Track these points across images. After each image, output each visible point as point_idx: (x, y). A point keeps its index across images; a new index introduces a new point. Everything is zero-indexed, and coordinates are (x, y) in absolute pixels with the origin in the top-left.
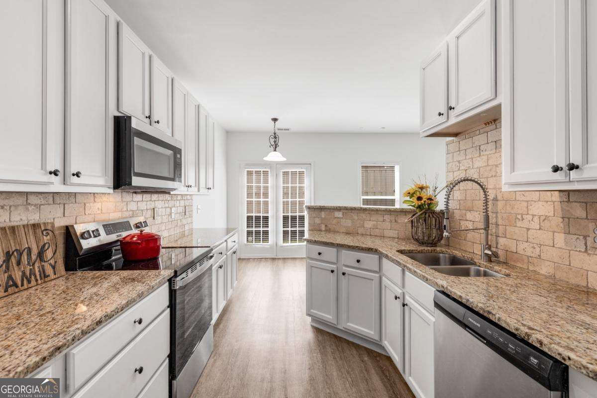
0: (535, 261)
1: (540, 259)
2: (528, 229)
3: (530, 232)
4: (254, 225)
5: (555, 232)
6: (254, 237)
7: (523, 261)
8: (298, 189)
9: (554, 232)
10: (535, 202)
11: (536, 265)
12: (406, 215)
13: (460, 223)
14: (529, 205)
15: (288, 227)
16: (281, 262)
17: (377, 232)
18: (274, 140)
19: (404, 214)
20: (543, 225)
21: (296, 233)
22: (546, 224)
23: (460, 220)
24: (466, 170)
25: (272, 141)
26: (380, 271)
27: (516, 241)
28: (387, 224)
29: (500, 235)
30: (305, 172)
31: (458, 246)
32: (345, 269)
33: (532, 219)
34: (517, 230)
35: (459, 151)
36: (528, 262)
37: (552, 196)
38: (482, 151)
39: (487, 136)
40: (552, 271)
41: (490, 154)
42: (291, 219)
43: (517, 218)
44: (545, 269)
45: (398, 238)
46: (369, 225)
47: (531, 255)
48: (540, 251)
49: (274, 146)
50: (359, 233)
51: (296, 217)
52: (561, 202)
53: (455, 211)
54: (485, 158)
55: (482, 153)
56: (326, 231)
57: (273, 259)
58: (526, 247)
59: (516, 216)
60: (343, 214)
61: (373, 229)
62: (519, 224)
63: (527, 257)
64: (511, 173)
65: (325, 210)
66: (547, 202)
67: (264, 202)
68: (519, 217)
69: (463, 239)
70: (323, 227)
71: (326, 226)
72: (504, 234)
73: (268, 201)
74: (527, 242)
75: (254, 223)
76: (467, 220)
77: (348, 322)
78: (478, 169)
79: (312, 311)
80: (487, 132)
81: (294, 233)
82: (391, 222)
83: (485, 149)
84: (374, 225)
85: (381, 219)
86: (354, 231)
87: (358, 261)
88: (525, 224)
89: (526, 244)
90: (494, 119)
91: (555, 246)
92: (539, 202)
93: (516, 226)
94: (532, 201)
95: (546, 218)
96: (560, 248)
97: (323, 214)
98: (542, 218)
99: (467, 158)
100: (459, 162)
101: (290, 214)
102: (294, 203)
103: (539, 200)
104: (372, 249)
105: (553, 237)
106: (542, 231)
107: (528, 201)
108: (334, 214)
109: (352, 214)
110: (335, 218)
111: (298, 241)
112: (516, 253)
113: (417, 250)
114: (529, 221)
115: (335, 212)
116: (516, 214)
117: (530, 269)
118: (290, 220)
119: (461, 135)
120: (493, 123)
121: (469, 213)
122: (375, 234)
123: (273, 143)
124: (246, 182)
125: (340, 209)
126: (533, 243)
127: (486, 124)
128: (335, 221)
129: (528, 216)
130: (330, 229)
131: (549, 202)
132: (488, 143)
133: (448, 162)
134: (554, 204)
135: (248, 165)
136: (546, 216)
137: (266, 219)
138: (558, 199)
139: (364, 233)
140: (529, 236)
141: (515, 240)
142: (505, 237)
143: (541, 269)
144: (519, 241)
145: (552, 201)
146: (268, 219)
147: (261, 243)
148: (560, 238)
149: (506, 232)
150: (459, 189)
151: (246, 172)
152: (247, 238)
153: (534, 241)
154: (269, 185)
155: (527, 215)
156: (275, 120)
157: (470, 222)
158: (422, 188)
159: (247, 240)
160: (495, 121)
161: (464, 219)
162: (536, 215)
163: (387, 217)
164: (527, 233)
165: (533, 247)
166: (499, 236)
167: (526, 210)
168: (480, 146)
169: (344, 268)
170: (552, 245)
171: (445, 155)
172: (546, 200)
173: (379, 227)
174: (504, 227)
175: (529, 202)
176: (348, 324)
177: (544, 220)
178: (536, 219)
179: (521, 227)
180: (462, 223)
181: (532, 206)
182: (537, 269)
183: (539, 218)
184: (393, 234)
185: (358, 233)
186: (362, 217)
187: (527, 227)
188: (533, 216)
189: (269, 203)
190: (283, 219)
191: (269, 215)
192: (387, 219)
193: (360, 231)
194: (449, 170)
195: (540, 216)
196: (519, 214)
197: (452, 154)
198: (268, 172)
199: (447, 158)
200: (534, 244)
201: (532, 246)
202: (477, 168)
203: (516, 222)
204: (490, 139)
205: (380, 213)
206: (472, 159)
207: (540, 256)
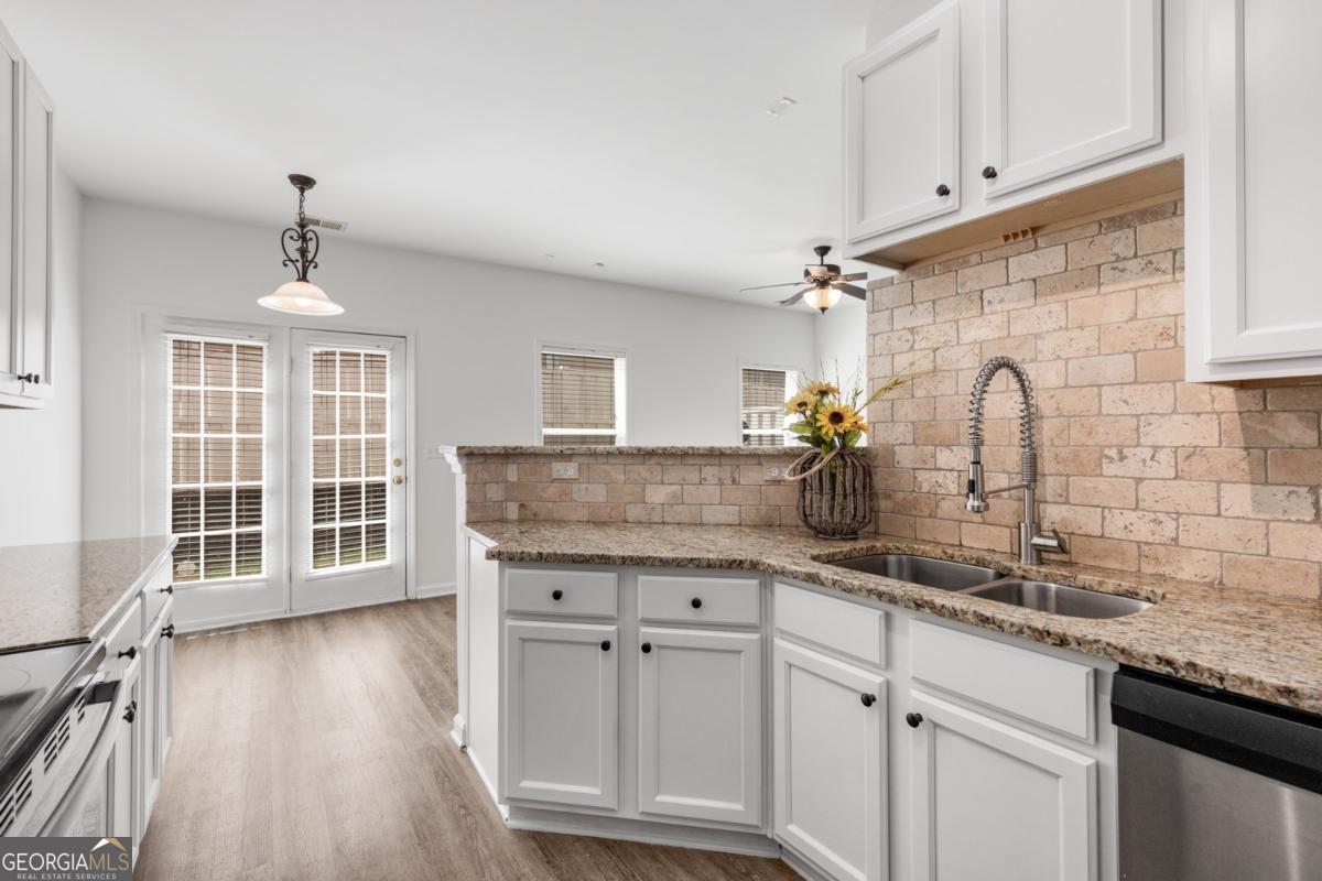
0: (1162, 551)
1: (1177, 545)
2: (1139, 481)
3: (1143, 487)
4: (202, 521)
5: (1222, 481)
6: (202, 561)
7: (1123, 553)
8: (363, 405)
9: (1219, 483)
10: (1162, 415)
11: (1164, 561)
12: (760, 464)
13: (915, 478)
14: (1142, 424)
15: (334, 519)
16: (311, 629)
17: (683, 513)
18: (299, 244)
19: (755, 461)
20: (1185, 468)
21: (360, 533)
22: (1199, 466)
23: (915, 469)
24: (935, 350)
25: (293, 247)
26: (762, 623)
27: (1099, 510)
28: (711, 491)
29: (1049, 499)
30: (388, 359)
31: (908, 533)
32: (649, 633)
33: (1153, 456)
34: (1103, 484)
35: (912, 303)
36: (1140, 555)
37: (1213, 402)
38: (990, 302)
39: (1007, 267)
40: (1213, 572)
41: (1014, 309)
42: (341, 494)
43: (1102, 456)
44: (1190, 569)
45: (740, 525)
46: (657, 495)
47: (1150, 540)
48: (1177, 528)
49: (299, 265)
50: (630, 520)
51: (360, 487)
52: (1240, 413)
53: (897, 449)
54: (998, 319)
55: (987, 310)
56: (521, 521)
57: (281, 624)
58: (1134, 520)
59: (1102, 451)
60: (579, 470)
61: (672, 505)
62: (1109, 469)
63: (1135, 546)
64: (1238, 333)
65: (521, 460)
66: (1198, 414)
67: (243, 443)
68: (1113, 453)
69: (926, 512)
70: (512, 511)
71: (522, 506)
72: (1061, 496)
73: (259, 442)
74: (1136, 508)
75: (202, 515)
76: (940, 469)
77: (659, 794)
78: (978, 346)
79: (526, 784)
80: (1007, 259)
81: (351, 535)
82: (721, 483)
83: (998, 299)
84: (674, 496)
85: (695, 477)
86: (613, 514)
87: (696, 604)
88: (1132, 467)
89: (1134, 514)
90: (1033, 226)
91: (1223, 513)
92: (1174, 417)
93: (1101, 475)
94: (1152, 414)
95: (1194, 452)
96: (1238, 518)
97: (512, 472)
98: (1181, 454)
99: (938, 320)
100: (912, 330)
101: (363, 480)
102: (351, 449)
103: (1174, 412)
104: (741, 562)
105: (1218, 493)
106: (1182, 481)
107: (1138, 416)
108: (551, 469)
109: (607, 467)
110: (554, 481)
111: (364, 558)
112: (1102, 537)
113: (841, 552)
114: (1144, 461)
115: (554, 464)
116: (1102, 447)
117: (1143, 570)
118: (338, 497)
119: (922, 264)
120: (1030, 235)
121: (946, 452)
122: (677, 519)
123: (295, 256)
124: (170, 378)
125: (572, 455)
126: (1154, 512)
127: (1006, 238)
128: (552, 490)
129: (1139, 449)
130: (535, 515)
131: (1202, 416)
132: (1008, 284)
133: (875, 332)
134: (1219, 419)
135: (178, 321)
136: (1194, 447)
137: (251, 497)
138: (1234, 407)
139: (644, 519)
140: (1141, 496)
141: (1098, 506)
142: (1067, 502)
143: (1181, 569)
144: (1110, 508)
145: (1214, 412)
146: (260, 497)
147: (234, 577)
148: (1239, 498)
149: (1067, 491)
150: (913, 396)
151: (171, 344)
152: (175, 567)
153: (1158, 507)
154: (264, 390)
155: (1136, 446)
156: (303, 182)
157: (948, 474)
158: (823, 393)
159: (175, 573)
160: (1034, 230)
161: (929, 466)
162: (1163, 447)
163: (711, 472)
164: (1136, 490)
165: (1154, 521)
166: (1046, 502)
167: (1135, 436)
168: (982, 292)
169: (644, 629)
170: (1215, 512)
171: (865, 314)
172: (1198, 410)
173: (687, 499)
174: (1065, 478)
175: (1142, 418)
176: (659, 798)
177: (1188, 457)
178: (1164, 456)
179: (1116, 476)
180: (922, 476)
181: (1152, 427)
182: (1167, 570)
183: (1176, 452)
184: (728, 514)
185: (626, 521)
186: (639, 474)
187: (1137, 474)
188: (1156, 448)
189: (264, 448)
190: (315, 497)
191: (265, 484)
192: (709, 477)
193: (633, 513)
194: (877, 352)
195: (1177, 448)
196: (1110, 447)
197: (887, 313)
198: (261, 349)
199: (871, 323)
200: (1158, 514)
201: (1153, 516)
202: (975, 342)
203: (1101, 465)
204: (1015, 275)
205: (690, 461)
206: (957, 322)
207: (1176, 540)
